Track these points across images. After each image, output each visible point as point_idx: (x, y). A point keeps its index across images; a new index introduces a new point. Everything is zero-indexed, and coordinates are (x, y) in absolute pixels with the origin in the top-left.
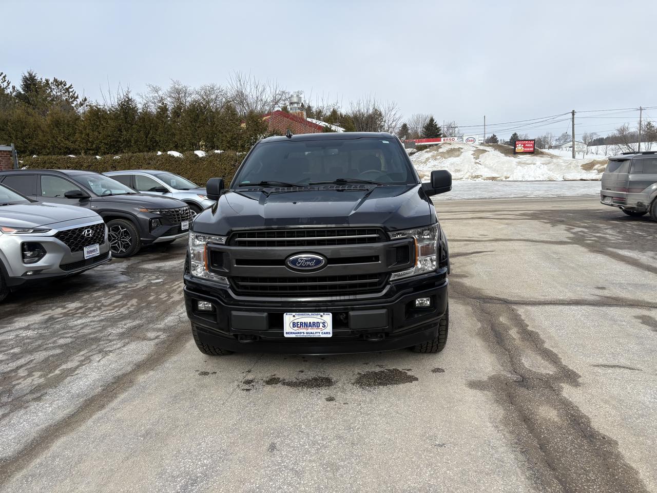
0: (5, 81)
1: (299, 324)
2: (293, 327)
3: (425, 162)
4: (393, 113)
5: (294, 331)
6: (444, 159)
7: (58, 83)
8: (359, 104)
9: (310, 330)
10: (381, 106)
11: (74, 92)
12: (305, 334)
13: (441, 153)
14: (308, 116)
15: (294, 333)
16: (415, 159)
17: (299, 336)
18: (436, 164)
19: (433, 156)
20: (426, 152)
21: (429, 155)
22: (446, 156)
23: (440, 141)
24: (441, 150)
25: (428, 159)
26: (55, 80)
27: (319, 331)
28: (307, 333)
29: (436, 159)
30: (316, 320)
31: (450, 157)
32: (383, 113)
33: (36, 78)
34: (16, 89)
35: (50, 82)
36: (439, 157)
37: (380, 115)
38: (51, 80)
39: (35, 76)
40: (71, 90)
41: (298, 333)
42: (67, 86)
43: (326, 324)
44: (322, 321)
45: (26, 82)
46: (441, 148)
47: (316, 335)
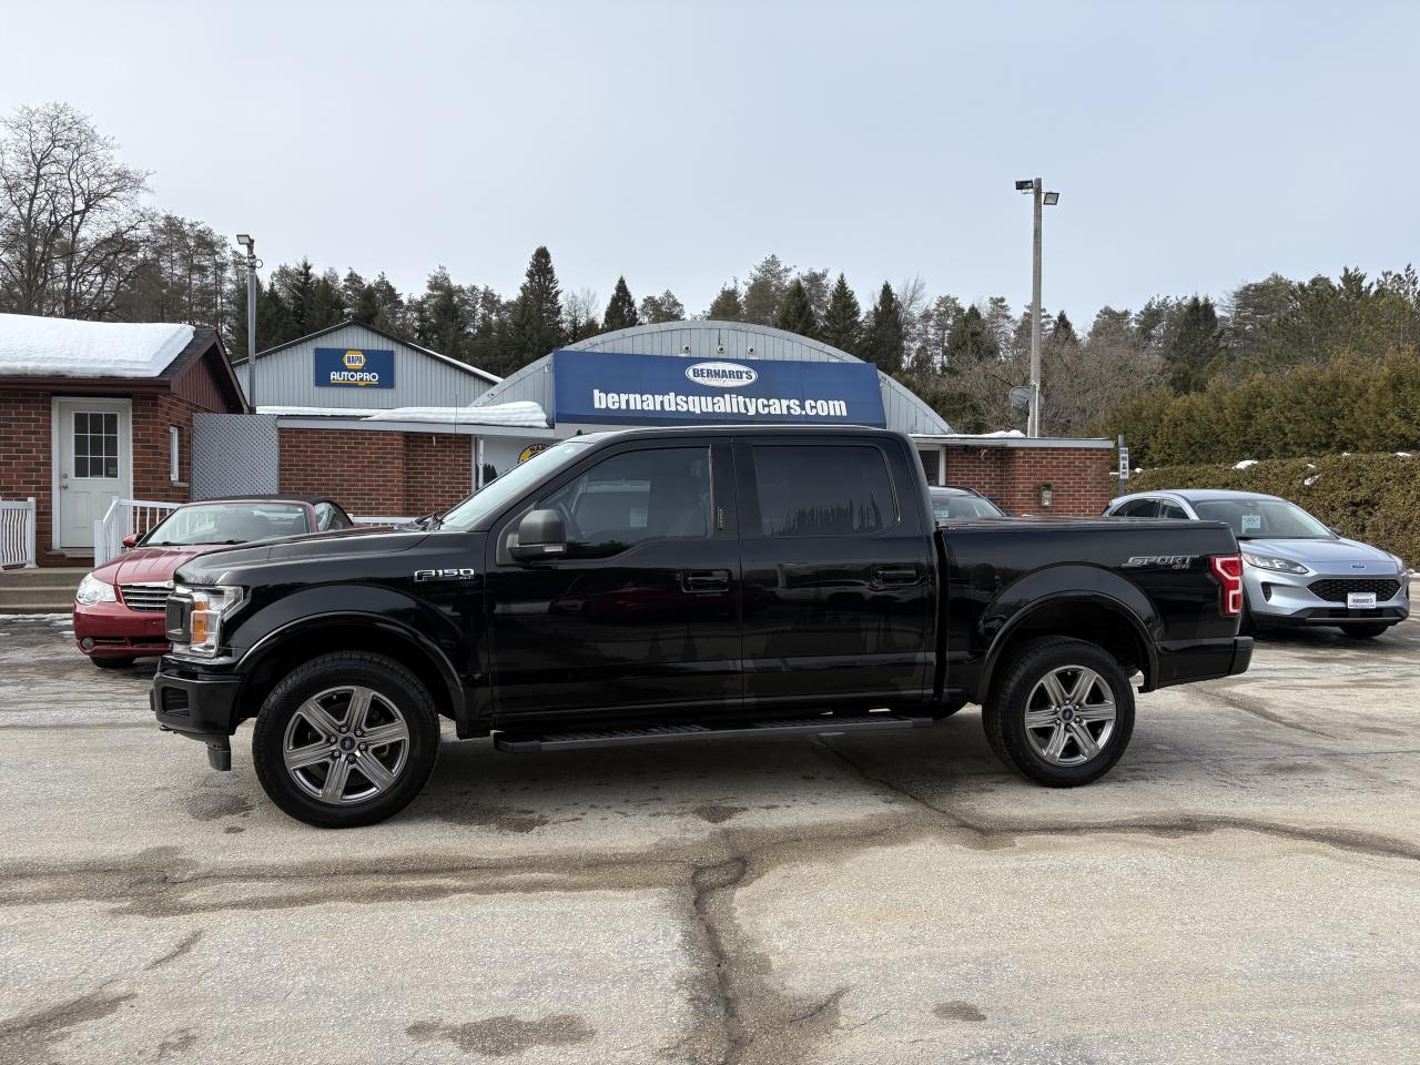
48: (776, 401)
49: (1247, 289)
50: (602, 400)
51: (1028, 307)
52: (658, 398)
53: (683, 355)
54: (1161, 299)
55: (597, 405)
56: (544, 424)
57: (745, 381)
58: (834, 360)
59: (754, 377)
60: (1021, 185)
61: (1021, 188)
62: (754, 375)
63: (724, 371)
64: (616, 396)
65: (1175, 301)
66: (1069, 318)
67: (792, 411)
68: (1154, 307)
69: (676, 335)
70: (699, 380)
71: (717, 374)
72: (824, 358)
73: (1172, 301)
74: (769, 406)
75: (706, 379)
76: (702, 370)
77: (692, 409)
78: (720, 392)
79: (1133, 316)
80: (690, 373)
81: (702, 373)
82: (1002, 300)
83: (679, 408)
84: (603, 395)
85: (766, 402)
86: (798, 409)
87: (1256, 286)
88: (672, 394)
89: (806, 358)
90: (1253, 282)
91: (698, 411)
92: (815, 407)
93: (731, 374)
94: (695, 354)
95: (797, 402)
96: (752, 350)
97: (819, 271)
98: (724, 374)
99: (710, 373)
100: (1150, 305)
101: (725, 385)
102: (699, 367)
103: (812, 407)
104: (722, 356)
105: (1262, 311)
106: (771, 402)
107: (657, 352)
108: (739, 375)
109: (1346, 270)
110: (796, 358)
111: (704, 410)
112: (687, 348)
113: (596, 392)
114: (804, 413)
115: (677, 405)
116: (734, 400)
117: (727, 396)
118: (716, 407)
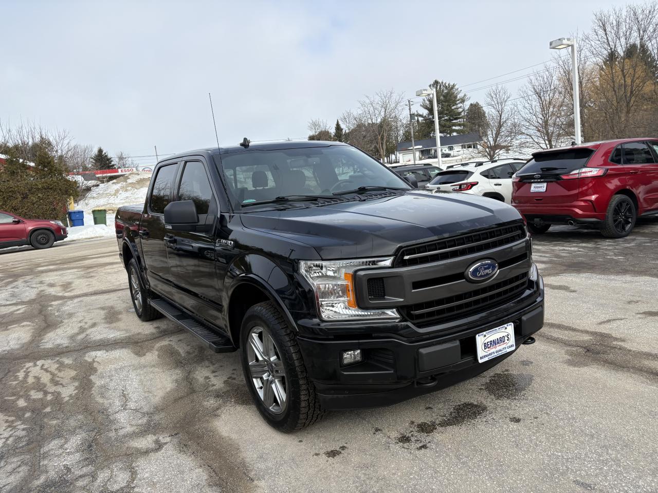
1: (489, 343)
2: (485, 349)
3: (115, 195)
4: (66, 142)
5: (486, 354)
6: (136, 190)
8: (19, 132)
9: (498, 348)
10: (50, 135)
12: (496, 354)
13: (130, 183)
15: (486, 356)
16: (101, 192)
17: (491, 357)
18: (128, 195)
19: (122, 188)
20: (113, 183)
21: (118, 186)
22: (137, 186)
23: (118, 172)
24: (129, 181)
25: (117, 191)
27: (504, 346)
28: (497, 352)
29: (126, 190)
30: (501, 335)
31: (142, 187)
32: (54, 143)
36: (129, 188)
37: (49, 144)
41: (490, 354)
43: (509, 337)
44: (507, 334)
46: (129, 178)
47: (504, 351)
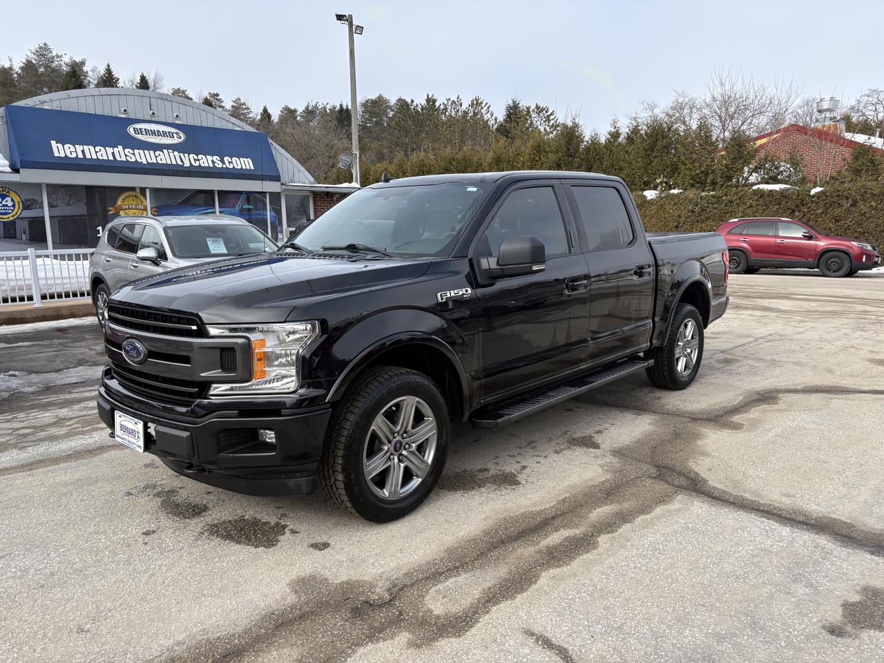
0: (489, 112)
1: (124, 427)
5: (121, 436)
7: (539, 110)
9: (130, 438)
11: (555, 120)
14: (848, 130)
26: (537, 107)
27: (135, 441)
28: (128, 441)
33: (519, 106)
34: (498, 120)
35: (531, 110)
38: (533, 107)
39: (519, 104)
40: (552, 117)
42: (549, 113)
43: (139, 435)
44: (137, 430)
45: (509, 111)
47: (134, 446)
48: (203, 156)
49: (367, 101)
50: (60, 150)
51: (234, 102)
52: (110, 150)
53: (122, 116)
54: (314, 104)
55: (56, 154)
56: (9, 170)
57: (176, 141)
58: (238, 129)
59: (183, 138)
60: (340, 17)
61: (340, 20)
62: (182, 135)
63: (158, 131)
64: (71, 146)
65: (322, 106)
66: (269, 111)
67: (216, 165)
68: (310, 108)
69: (114, 99)
70: (139, 136)
71: (153, 133)
72: (230, 127)
73: (320, 106)
74: (199, 160)
75: (145, 136)
76: (141, 129)
77: (139, 160)
78: (160, 147)
79: (298, 113)
80: (131, 131)
81: (141, 132)
82: (217, 95)
83: (129, 159)
84: (60, 145)
85: (196, 157)
86: (220, 163)
87: (372, 100)
88: (120, 148)
89: (217, 125)
90: (370, 98)
91: (145, 162)
92: (232, 162)
93: (164, 134)
94: (132, 116)
95: (219, 158)
96: (177, 116)
97: (78, 60)
98: (158, 133)
99: (147, 132)
100: (308, 106)
101: (161, 142)
102: (138, 126)
103: (229, 162)
104: (153, 119)
105: (375, 116)
106: (200, 157)
107: (99, 112)
108: (171, 135)
109: (428, 96)
110: (211, 125)
111: (150, 161)
112: (125, 111)
113: (53, 143)
114: (224, 166)
115: (126, 156)
116: (171, 154)
117: (165, 151)
118: (158, 159)
